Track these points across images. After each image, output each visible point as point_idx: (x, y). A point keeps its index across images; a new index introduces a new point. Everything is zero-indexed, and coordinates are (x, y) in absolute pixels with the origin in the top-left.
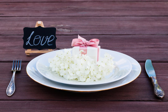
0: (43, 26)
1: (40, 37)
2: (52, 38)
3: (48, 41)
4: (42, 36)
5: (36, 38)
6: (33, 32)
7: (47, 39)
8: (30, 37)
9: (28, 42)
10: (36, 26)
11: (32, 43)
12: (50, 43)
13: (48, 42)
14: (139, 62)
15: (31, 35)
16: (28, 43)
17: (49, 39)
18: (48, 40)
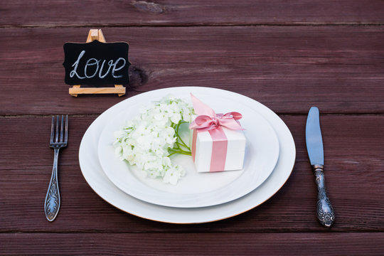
0: (102, 40)
1: (97, 62)
2: (121, 63)
3: (114, 69)
4: (101, 58)
5: (90, 63)
6: (83, 52)
7: (111, 65)
8: (77, 62)
9: (74, 71)
10: (89, 40)
11: (82, 75)
12: (116, 73)
13: (113, 72)
15: (79, 58)
16: (73, 74)
17: (115, 65)
18: (112, 67)
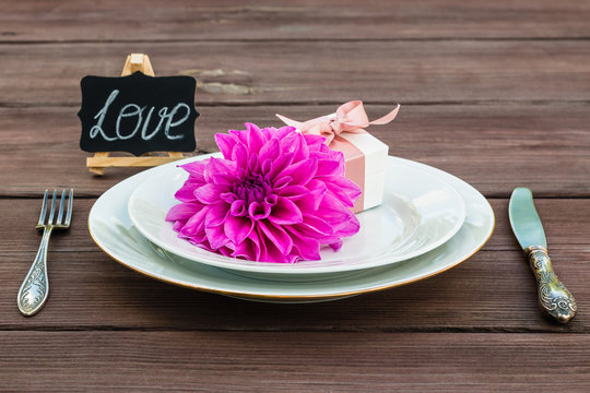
0: (149, 71)
1: (140, 111)
2: (182, 112)
3: (169, 124)
4: (145, 104)
5: (125, 112)
6: (116, 92)
7: (165, 115)
8: (104, 111)
9: (98, 127)
10: (127, 72)
11: (111, 133)
12: (173, 131)
13: (167, 129)
14: (487, 197)
15: (107, 104)
16: (96, 132)
17: (171, 116)
18: (166, 119)
